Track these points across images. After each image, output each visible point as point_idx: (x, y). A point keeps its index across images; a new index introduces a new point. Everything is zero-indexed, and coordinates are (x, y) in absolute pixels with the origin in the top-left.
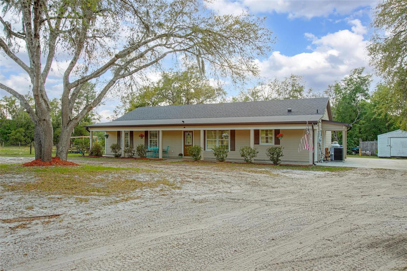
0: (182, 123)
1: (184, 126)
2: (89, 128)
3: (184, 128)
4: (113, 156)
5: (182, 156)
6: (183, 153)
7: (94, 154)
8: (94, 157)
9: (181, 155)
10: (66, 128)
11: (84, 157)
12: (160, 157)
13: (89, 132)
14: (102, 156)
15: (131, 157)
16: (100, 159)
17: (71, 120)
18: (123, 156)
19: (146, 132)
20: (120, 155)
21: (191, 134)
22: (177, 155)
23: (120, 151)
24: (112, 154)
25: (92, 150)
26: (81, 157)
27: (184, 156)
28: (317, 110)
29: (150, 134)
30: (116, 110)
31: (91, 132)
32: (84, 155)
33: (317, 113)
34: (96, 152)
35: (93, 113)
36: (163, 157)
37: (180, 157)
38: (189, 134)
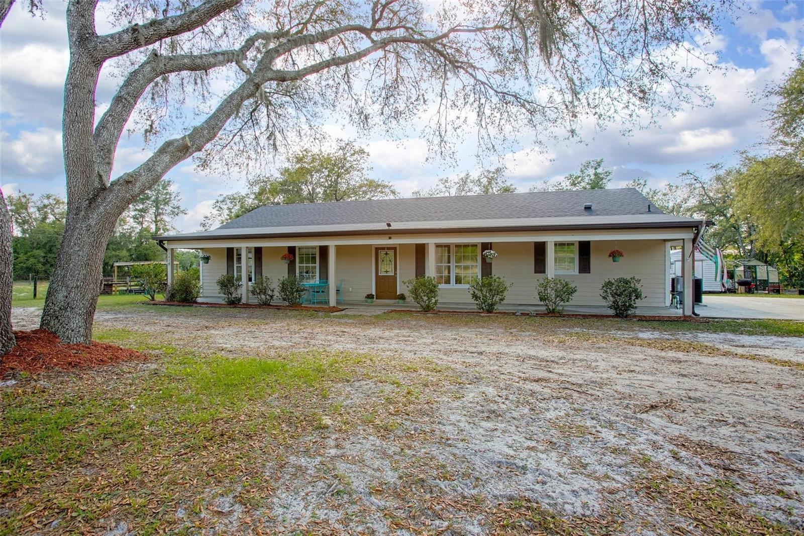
0: (387, 228)
1: (390, 236)
2: (164, 242)
3: (390, 238)
4: (223, 302)
5: (373, 298)
6: (374, 293)
7: (178, 297)
8: (179, 306)
9: (370, 296)
10: (86, 217)
11: (154, 304)
12: (333, 303)
13: (166, 250)
14: (196, 303)
15: (265, 305)
16: (193, 309)
17: (104, 189)
18: (244, 301)
19: (292, 250)
20: (240, 300)
21: (391, 253)
22: (361, 296)
23: (239, 292)
24: (221, 299)
25: (174, 289)
26: (149, 304)
27: (376, 299)
28: (649, 206)
29: (299, 255)
30: (204, 222)
31: (169, 252)
32: (153, 299)
33: (649, 211)
34: (182, 294)
35: (168, 227)
36: (337, 303)
37: (369, 300)
38: (386, 254)
